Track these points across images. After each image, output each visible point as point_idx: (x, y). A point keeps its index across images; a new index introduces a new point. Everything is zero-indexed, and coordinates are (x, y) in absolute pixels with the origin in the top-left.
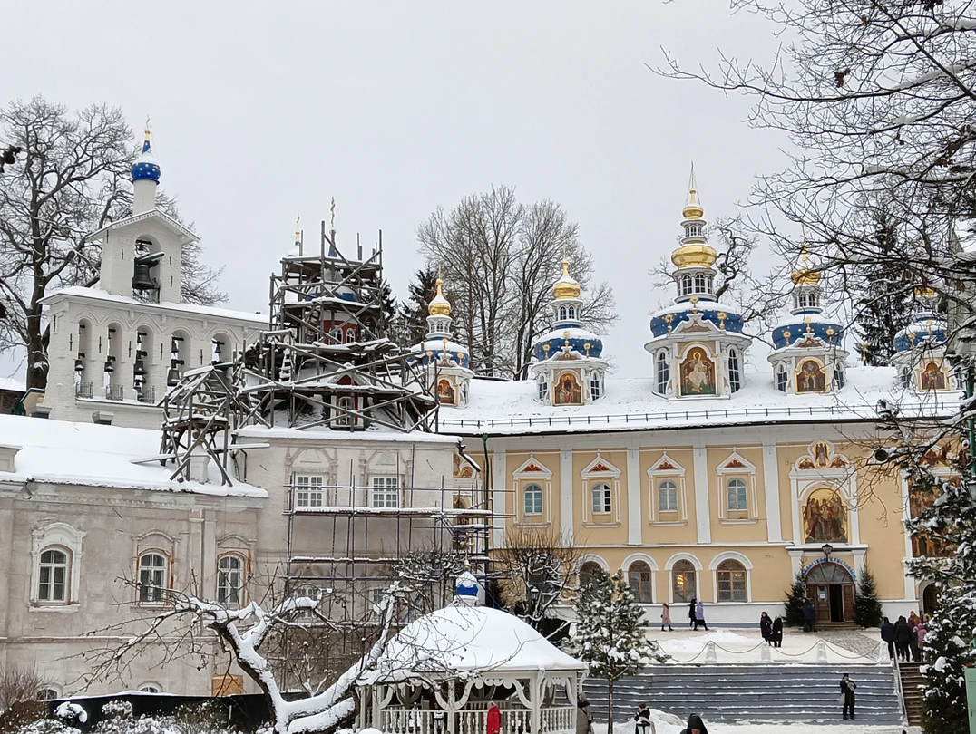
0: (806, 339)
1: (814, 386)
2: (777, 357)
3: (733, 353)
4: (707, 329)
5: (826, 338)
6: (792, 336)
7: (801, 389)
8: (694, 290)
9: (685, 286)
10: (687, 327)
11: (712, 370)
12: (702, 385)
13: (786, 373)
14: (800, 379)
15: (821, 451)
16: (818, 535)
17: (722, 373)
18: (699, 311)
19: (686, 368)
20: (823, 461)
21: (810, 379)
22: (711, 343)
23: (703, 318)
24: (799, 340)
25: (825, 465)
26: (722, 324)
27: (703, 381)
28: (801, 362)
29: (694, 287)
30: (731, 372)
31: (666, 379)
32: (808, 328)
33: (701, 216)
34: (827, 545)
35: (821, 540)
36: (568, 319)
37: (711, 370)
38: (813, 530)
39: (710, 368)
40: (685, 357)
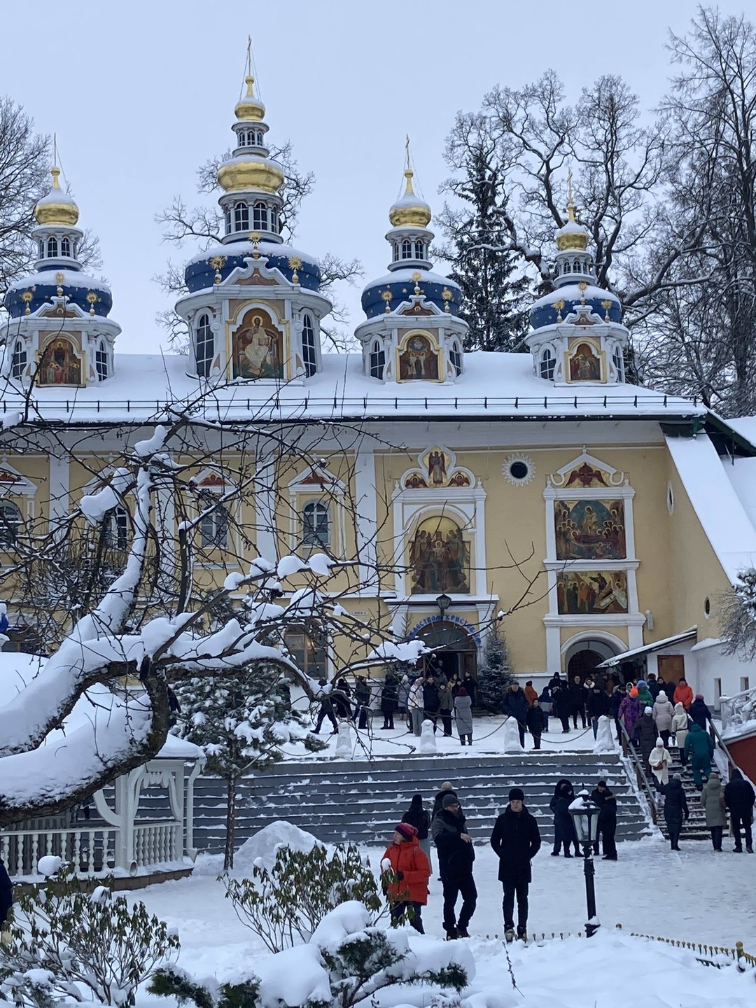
0: (414, 303)
1: (423, 372)
2: (370, 329)
3: (307, 322)
4: (273, 282)
5: (440, 302)
6: (393, 299)
7: (404, 376)
8: (251, 225)
9: (237, 218)
10: (244, 277)
11: (279, 343)
12: (264, 363)
13: (383, 352)
14: (404, 361)
15: (437, 462)
16: (428, 583)
17: (293, 348)
18: (260, 255)
19: (241, 339)
20: (438, 477)
21: (418, 362)
22: (279, 303)
23: (268, 266)
24: (405, 304)
25: (442, 482)
26: (295, 276)
27: (265, 360)
28: (408, 335)
29: (251, 221)
30: (305, 348)
31: (211, 354)
32: (417, 288)
33: (262, 116)
34: (444, 597)
35: (433, 590)
36: (60, 257)
37: (277, 342)
38: (423, 575)
39: (276, 341)
40: (240, 322)
